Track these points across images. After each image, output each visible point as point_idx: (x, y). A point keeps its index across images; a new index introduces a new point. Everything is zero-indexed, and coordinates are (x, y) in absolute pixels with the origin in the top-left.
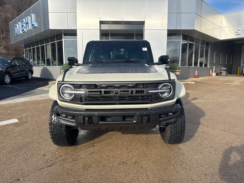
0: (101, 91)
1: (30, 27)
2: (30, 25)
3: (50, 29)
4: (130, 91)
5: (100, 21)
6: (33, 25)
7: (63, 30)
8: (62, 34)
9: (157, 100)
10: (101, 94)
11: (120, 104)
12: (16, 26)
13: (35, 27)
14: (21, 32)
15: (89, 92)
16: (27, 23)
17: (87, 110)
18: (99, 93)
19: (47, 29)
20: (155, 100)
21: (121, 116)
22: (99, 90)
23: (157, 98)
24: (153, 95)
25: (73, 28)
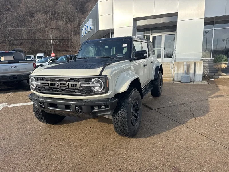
0: (48, 83)
1: (89, 30)
2: (89, 28)
3: (99, 30)
4: (67, 85)
5: (133, 18)
6: (90, 28)
7: (111, 30)
8: (110, 33)
9: (89, 93)
10: (49, 85)
11: (63, 95)
12: (82, 29)
13: (92, 29)
14: (85, 34)
15: (42, 83)
16: (88, 27)
17: (44, 97)
18: (47, 85)
19: (98, 31)
20: (87, 93)
21: (63, 105)
22: (47, 82)
23: (89, 91)
24: (85, 88)
25: (111, 28)
